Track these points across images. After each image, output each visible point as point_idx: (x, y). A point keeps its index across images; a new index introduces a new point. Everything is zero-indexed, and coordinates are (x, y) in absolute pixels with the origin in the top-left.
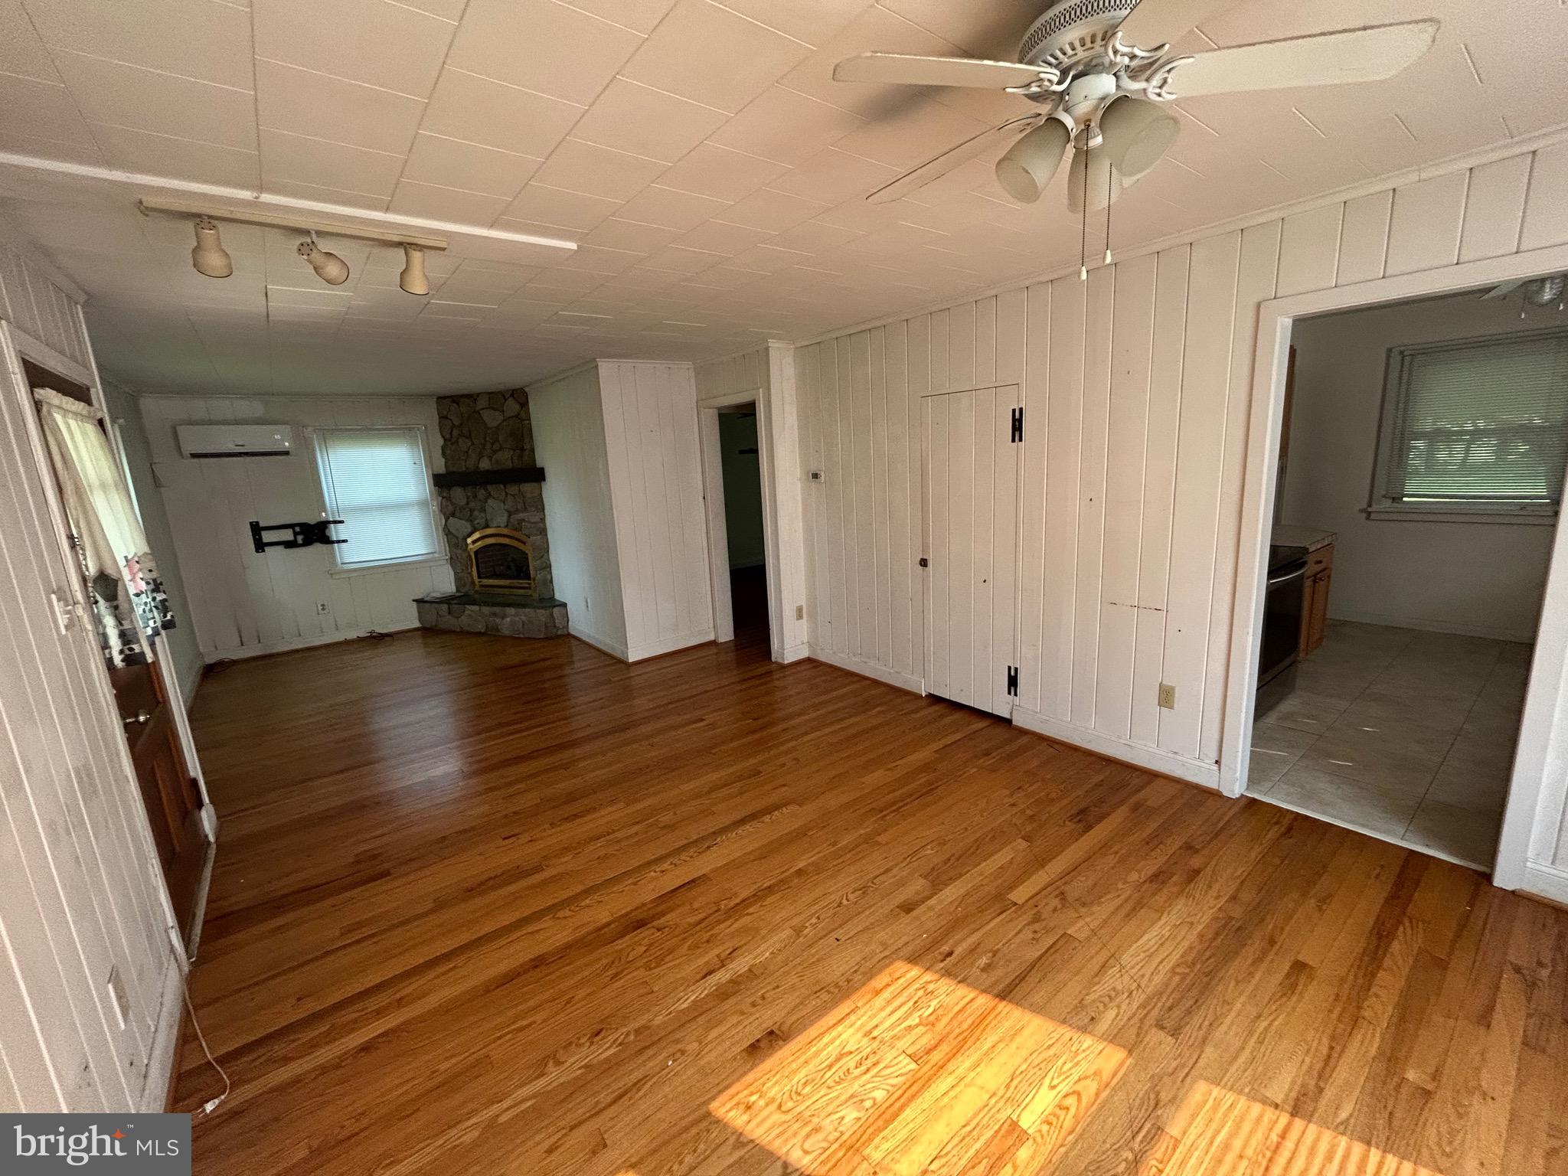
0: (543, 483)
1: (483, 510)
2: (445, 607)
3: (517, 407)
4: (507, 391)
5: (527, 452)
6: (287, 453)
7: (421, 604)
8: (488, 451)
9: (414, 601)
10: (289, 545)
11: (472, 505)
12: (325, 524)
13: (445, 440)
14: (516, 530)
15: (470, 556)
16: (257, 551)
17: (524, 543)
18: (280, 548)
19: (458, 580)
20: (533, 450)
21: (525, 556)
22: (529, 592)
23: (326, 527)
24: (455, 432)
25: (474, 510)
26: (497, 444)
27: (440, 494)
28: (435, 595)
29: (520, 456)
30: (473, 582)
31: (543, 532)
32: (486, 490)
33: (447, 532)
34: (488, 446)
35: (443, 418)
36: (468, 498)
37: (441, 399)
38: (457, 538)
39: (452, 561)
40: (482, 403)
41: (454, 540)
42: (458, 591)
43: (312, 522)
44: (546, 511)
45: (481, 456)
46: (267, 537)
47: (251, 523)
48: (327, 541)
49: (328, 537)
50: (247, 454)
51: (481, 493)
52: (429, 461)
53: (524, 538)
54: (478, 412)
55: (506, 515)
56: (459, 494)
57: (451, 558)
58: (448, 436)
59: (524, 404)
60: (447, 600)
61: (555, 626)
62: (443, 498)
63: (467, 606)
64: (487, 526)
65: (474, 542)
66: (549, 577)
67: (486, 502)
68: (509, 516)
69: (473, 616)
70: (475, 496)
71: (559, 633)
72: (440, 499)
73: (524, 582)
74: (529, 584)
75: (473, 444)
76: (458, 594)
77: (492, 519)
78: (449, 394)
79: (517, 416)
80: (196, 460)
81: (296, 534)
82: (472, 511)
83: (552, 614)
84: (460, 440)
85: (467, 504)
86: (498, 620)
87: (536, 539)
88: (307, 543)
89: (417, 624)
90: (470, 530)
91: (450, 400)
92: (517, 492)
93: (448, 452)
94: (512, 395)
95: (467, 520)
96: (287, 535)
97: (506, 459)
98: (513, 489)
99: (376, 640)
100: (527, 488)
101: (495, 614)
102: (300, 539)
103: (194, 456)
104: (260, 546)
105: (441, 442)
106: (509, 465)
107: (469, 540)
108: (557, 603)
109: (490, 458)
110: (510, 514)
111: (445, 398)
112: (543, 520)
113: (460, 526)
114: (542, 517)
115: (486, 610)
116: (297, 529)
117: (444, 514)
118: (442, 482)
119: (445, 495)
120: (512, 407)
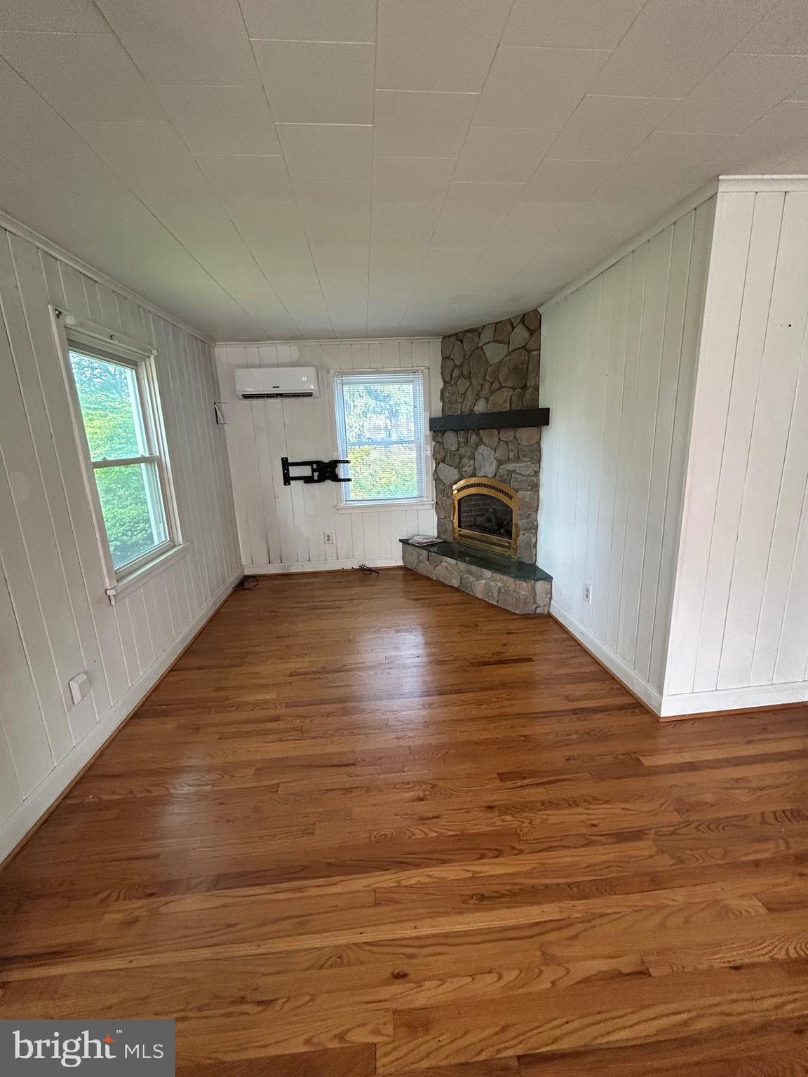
0: (544, 428)
1: (472, 457)
2: (425, 553)
3: (526, 335)
4: (516, 317)
5: (529, 391)
6: (310, 395)
7: (406, 545)
8: (486, 391)
9: (400, 541)
10: (308, 480)
11: (462, 451)
12: (335, 463)
13: (445, 382)
14: (504, 481)
15: (454, 503)
16: (285, 484)
17: (511, 498)
18: (301, 482)
19: (440, 525)
20: (537, 389)
21: (509, 512)
22: (509, 552)
23: (336, 466)
24: (456, 373)
25: (464, 457)
26: (496, 382)
27: (434, 439)
28: (416, 538)
29: (521, 396)
30: (453, 530)
31: (535, 487)
32: (478, 434)
33: (437, 478)
34: (487, 386)
35: (445, 358)
36: (459, 443)
37: (446, 337)
38: (444, 484)
39: (438, 506)
40: (487, 336)
41: (441, 486)
42: (439, 537)
43: (326, 460)
44: (541, 463)
45: (478, 397)
46: (294, 472)
47: (282, 459)
48: (336, 478)
49: (337, 476)
50: (281, 395)
51: (473, 439)
52: (428, 405)
53: (511, 493)
54: (482, 348)
55: (495, 464)
56: (451, 439)
57: (437, 503)
58: (448, 379)
59: (534, 331)
60: (427, 547)
61: (535, 602)
62: (437, 443)
63: (445, 558)
64: (474, 475)
65: (459, 490)
66: (534, 540)
67: (476, 449)
68: (498, 467)
69: (450, 570)
70: (466, 442)
71: (539, 611)
72: (434, 443)
73: (503, 540)
74: (510, 543)
75: (471, 384)
76: (439, 540)
77: (480, 467)
78: (453, 332)
79: (524, 347)
80: (248, 402)
81: (313, 471)
82: (461, 457)
83: (534, 588)
84: (459, 382)
85: (458, 449)
86: (472, 579)
87: (525, 495)
88: (321, 480)
89: (400, 563)
90: (457, 478)
91: (455, 338)
92: (511, 438)
93: (447, 395)
94: (523, 321)
95: (455, 467)
96: (306, 471)
97: (503, 401)
98: (507, 435)
99: (365, 573)
100: (525, 434)
101: (471, 573)
102: (316, 474)
103: (246, 397)
104: (287, 480)
105: (441, 385)
106: (507, 407)
107: (455, 487)
108: (541, 576)
109: (487, 399)
110: (500, 463)
111: (450, 336)
112: (537, 473)
113: (449, 473)
114: (536, 469)
115: (462, 566)
116: (315, 466)
117: (436, 459)
118: (438, 427)
119: (438, 440)
120: (520, 334)
